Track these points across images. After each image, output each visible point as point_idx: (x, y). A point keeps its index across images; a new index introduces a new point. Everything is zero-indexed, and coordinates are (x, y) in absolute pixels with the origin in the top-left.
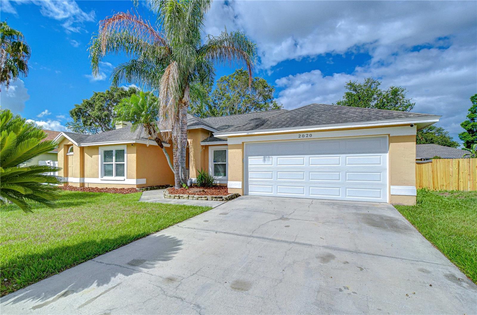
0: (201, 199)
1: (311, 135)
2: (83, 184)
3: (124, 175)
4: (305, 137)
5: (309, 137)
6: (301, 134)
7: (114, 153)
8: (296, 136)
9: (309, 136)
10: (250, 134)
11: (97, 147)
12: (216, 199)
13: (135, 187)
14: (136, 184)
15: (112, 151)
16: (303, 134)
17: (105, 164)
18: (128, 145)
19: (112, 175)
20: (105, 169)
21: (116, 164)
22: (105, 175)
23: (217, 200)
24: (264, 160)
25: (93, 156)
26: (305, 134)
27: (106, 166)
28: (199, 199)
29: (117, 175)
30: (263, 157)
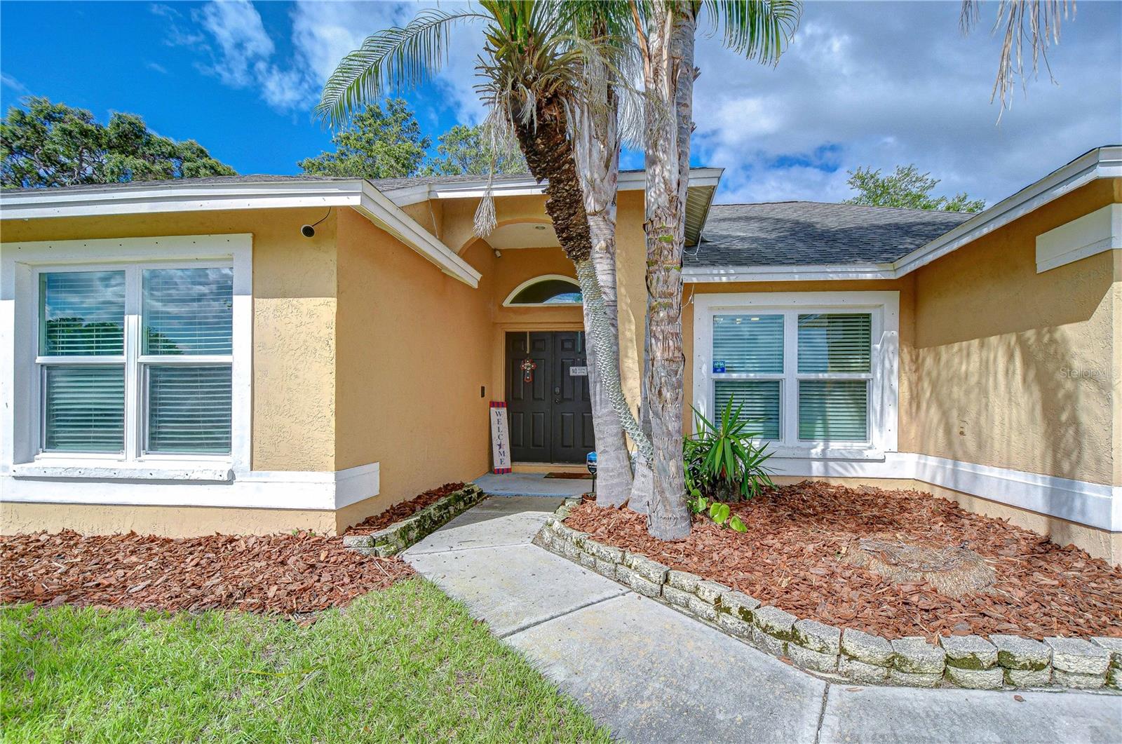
3: (222, 443)
13: (327, 526)
14: (334, 508)
17: (50, 367)
19: (117, 443)
20: (50, 399)
21: (154, 368)
22: (52, 443)
27: (61, 381)
29: (156, 440)
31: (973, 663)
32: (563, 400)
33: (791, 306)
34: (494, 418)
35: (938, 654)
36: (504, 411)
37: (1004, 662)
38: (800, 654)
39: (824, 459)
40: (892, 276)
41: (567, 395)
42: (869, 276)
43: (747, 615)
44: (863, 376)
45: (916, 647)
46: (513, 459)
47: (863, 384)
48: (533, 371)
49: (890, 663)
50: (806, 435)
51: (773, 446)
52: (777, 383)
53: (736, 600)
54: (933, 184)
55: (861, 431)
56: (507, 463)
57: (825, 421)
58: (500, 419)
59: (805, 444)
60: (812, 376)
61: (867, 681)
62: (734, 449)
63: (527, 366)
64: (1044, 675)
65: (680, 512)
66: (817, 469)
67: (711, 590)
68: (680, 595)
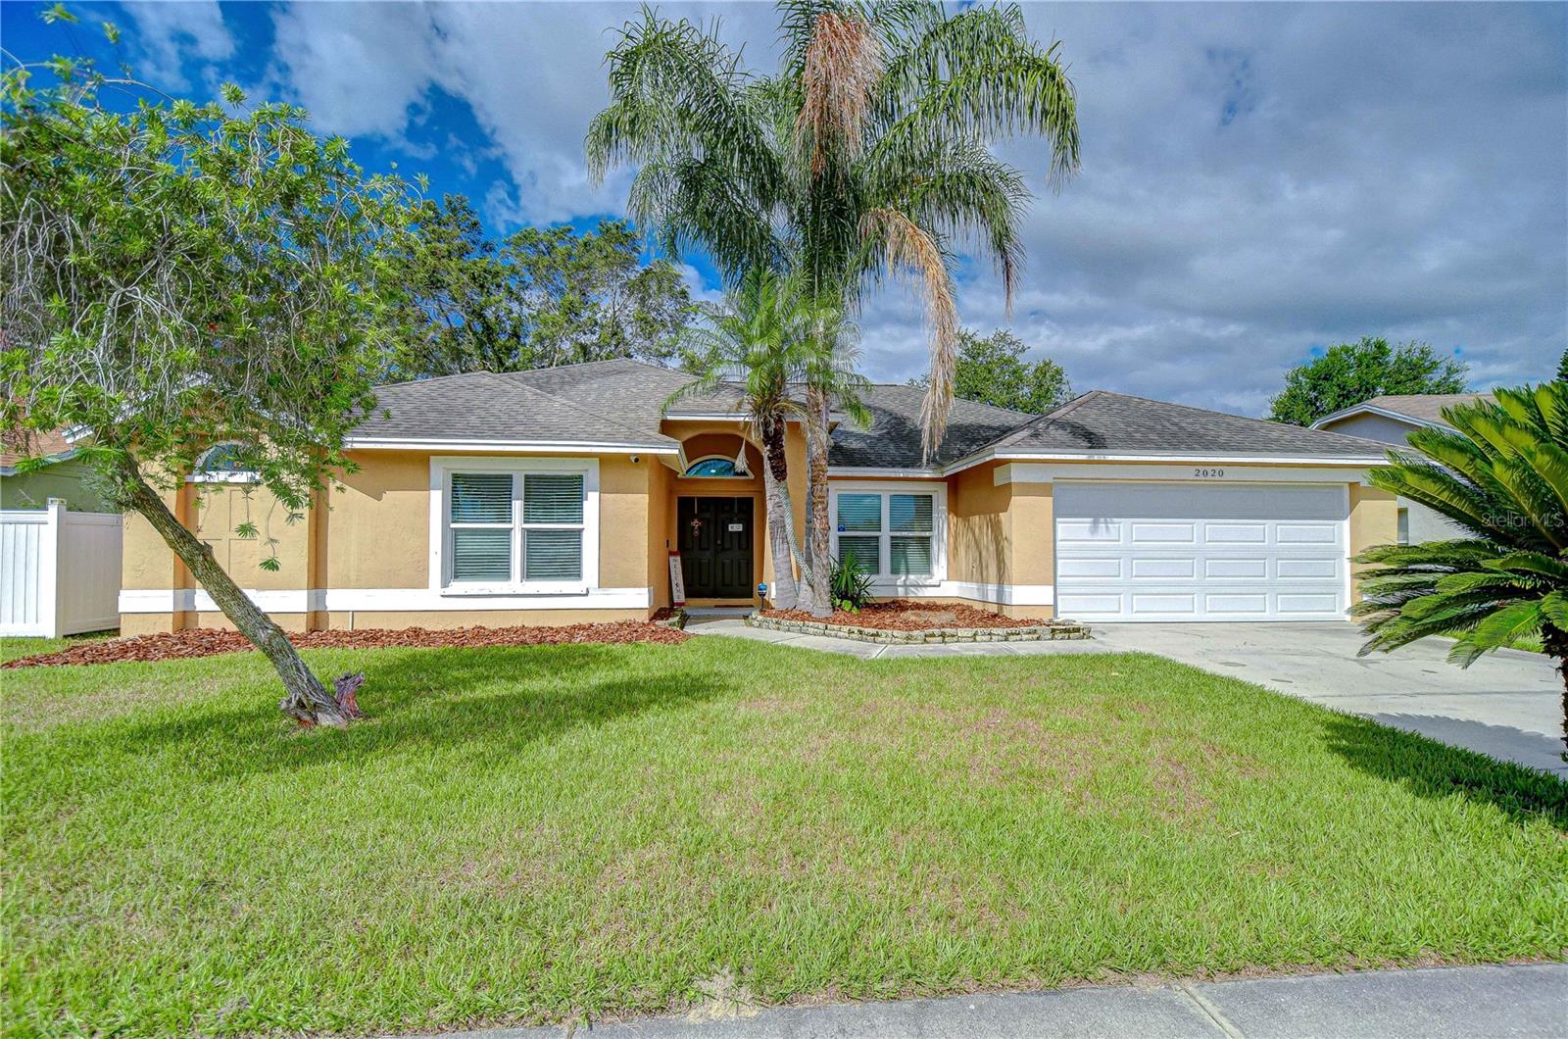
0: (1018, 637)
1: (1221, 473)
2: (317, 618)
3: (577, 575)
4: (1209, 477)
5: (1217, 477)
6: (1202, 469)
7: (518, 487)
8: (1189, 474)
9: (1217, 474)
10: (1096, 458)
11: (423, 459)
12: (1067, 635)
13: (642, 617)
14: (647, 606)
15: (510, 477)
16: (1206, 468)
17: (455, 529)
18: (605, 460)
19: (506, 574)
20: (456, 550)
21: (529, 531)
22: (458, 576)
23: (1069, 638)
24: (1094, 528)
25: (388, 496)
26: (1209, 469)
27: (464, 538)
28: (1012, 638)
29: (529, 574)
30: (1090, 520)
31: (933, 635)
32: (724, 549)
33: (886, 491)
34: (672, 564)
35: (922, 634)
36: (679, 558)
37: (943, 635)
38: (879, 639)
39: (905, 586)
40: (940, 476)
41: (727, 546)
42: (927, 476)
43: (861, 632)
44: (928, 534)
45: (915, 633)
46: (687, 596)
47: (928, 538)
48: (699, 527)
49: (908, 638)
50: (895, 571)
51: (873, 577)
52: (877, 538)
53: (855, 629)
54: (1023, 350)
55: (927, 569)
56: (682, 599)
57: (906, 562)
58: (676, 563)
59: (894, 577)
60: (898, 534)
61: (901, 644)
62: (852, 576)
63: (696, 523)
64: (955, 639)
65: (829, 604)
66: (901, 592)
67: (846, 629)
68: (833, 633)
